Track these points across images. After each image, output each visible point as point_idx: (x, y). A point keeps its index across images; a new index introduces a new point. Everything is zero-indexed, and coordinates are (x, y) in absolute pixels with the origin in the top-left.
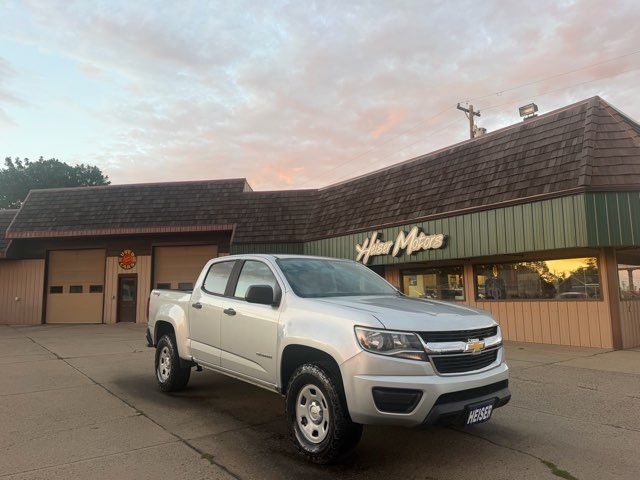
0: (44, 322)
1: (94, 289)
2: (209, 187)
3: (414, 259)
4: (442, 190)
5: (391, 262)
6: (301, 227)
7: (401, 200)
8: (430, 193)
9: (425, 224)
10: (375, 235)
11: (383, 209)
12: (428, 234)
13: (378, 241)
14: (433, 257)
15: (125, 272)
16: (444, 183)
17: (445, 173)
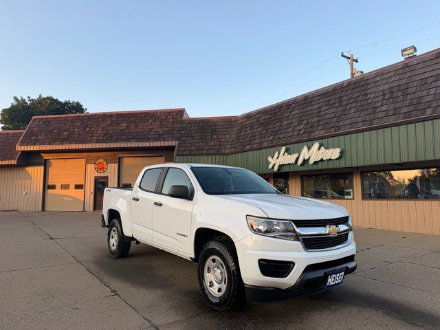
0: (43, 209)
1: (78, 187)
2: (158, 115)
3: (315, 167)
4: (338, 114)
5: (296, 169)
6: (225, 143)
7: (304, 122)
8: (327, 117)
9: (325, 141)
10: (283, 149)
11: (290, 129)
12: (326, 148)
13: (286, 154)
14: (331, 166)
15: (99, 175)
16: (340, 109)
17: (340, 102)
